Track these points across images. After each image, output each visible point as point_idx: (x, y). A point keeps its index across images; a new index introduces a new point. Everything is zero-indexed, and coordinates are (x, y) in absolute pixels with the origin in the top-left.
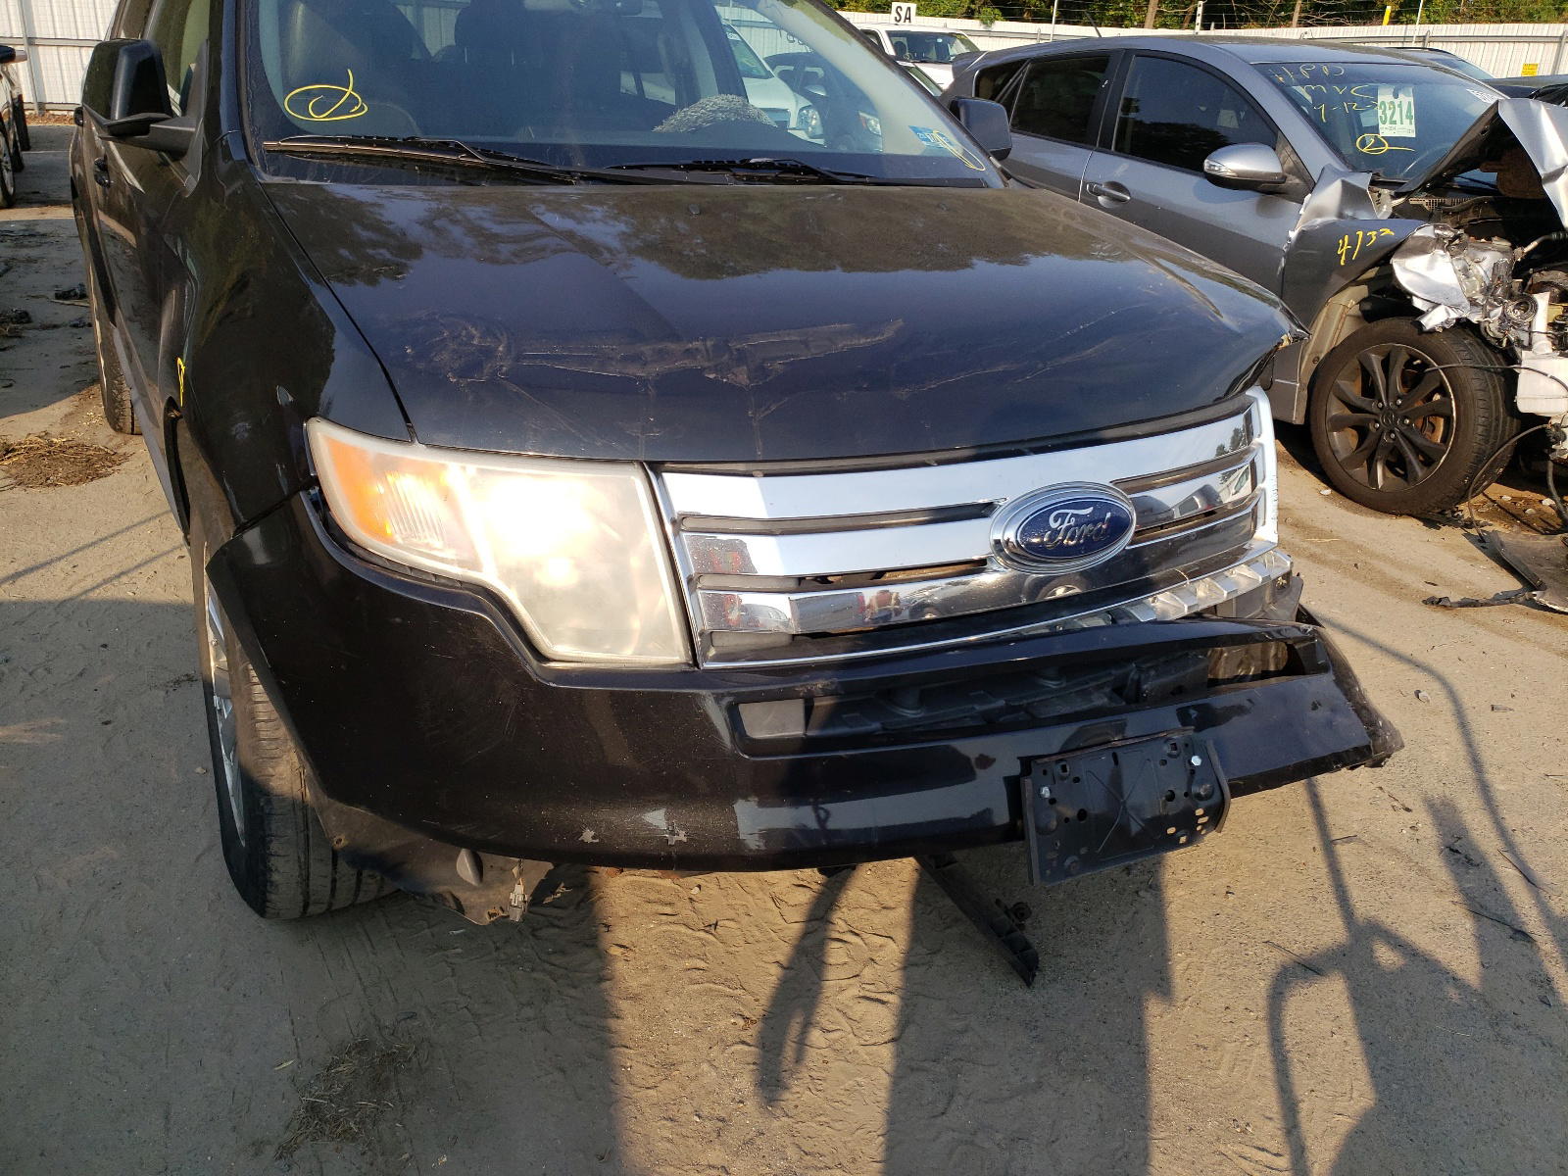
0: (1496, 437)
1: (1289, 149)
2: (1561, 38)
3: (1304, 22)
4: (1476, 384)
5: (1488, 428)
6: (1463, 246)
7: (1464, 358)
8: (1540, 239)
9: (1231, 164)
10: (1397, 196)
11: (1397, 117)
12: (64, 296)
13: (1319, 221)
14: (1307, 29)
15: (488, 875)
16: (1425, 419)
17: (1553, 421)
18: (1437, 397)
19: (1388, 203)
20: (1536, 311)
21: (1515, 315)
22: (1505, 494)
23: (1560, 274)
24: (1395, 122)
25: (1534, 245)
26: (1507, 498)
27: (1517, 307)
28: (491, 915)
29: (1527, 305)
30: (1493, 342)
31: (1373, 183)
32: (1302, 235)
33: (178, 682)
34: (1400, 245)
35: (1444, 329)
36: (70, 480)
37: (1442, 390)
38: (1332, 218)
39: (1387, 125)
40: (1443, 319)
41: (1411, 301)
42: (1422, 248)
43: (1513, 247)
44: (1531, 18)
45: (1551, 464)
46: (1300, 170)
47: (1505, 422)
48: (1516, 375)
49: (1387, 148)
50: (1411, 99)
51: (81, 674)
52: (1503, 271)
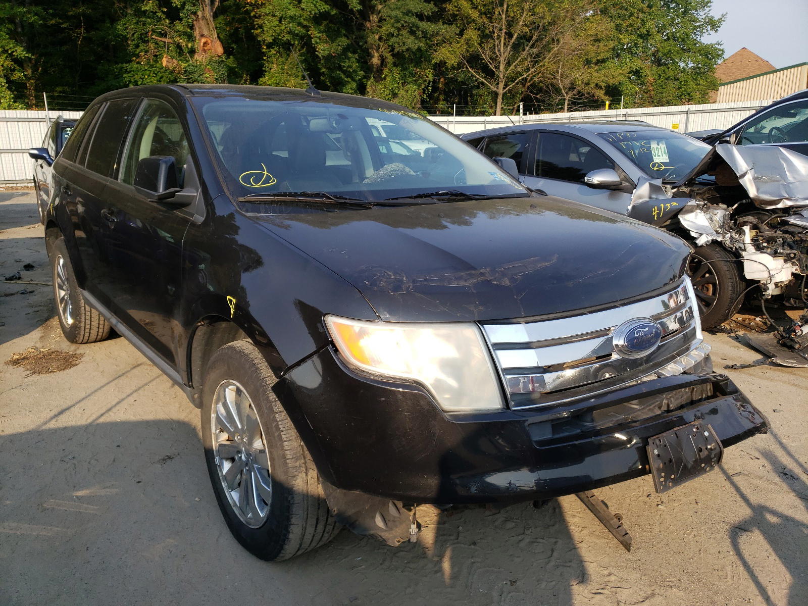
0: (737, 291)
1: (621, 170)
2: (687, 111)
3: (570, 110)
4: (725, 268)
5: (733, 287)
6: (708, 208)
7: (718, 257)
8: (738, 203)
9: (597, 178)
10: (673, 188)
11: (660, 154)
12: (10, 279)
13: (641, 201)
14: (572, 113)
15: (390, 524)
16: (703, 286)
17: (762, 282)
18: (707, 275)
19: (670, 192)
20: (745, 234)
21: (736, 236)
22: (739, 317)
23: (751, 217)
24: (659, 156)
25: (736, 205)
26: (740, 319)
27: (736, 233)
28: (399, 542)
29: (741, 232)
30: (729, 249)
31: (663, 183)
32: (634, 207)
33: (164, 460)
34: (681, 209)
35: (706, 244)
36: (60, 369)
37: (710, 272)
38: (647, 199)
39: (657, 157)
40: (706, 240)
41: (689, 234)
42: (691, 210)
43: (728, 207)
44: (669, 103)
45: (763, 301)
46: (628, 179)
47: (740, 284)
48: (742, 263)
49: (664, 167)
50: (665, 146)
51: (114, 461)
52: (727, 218)
